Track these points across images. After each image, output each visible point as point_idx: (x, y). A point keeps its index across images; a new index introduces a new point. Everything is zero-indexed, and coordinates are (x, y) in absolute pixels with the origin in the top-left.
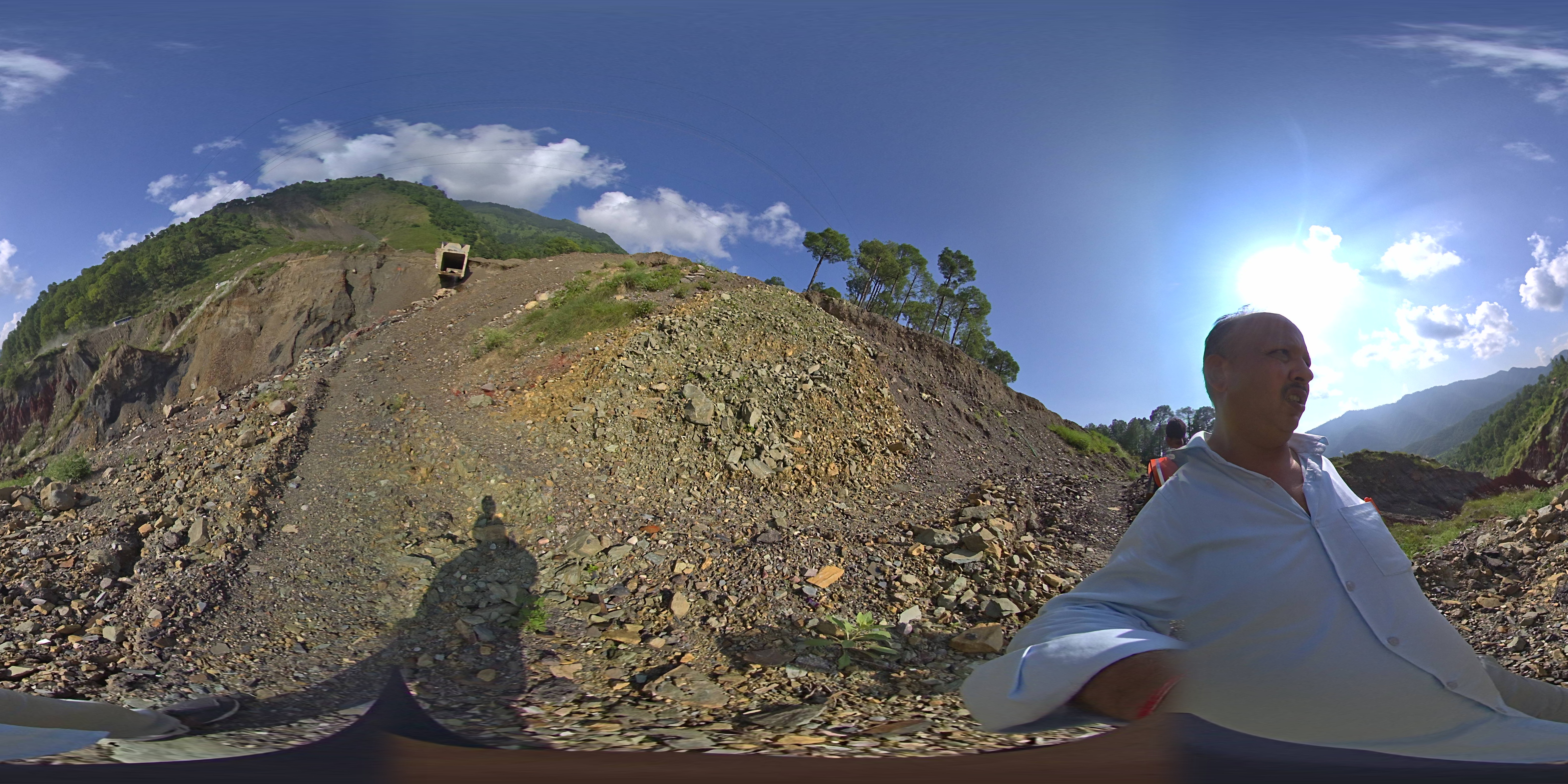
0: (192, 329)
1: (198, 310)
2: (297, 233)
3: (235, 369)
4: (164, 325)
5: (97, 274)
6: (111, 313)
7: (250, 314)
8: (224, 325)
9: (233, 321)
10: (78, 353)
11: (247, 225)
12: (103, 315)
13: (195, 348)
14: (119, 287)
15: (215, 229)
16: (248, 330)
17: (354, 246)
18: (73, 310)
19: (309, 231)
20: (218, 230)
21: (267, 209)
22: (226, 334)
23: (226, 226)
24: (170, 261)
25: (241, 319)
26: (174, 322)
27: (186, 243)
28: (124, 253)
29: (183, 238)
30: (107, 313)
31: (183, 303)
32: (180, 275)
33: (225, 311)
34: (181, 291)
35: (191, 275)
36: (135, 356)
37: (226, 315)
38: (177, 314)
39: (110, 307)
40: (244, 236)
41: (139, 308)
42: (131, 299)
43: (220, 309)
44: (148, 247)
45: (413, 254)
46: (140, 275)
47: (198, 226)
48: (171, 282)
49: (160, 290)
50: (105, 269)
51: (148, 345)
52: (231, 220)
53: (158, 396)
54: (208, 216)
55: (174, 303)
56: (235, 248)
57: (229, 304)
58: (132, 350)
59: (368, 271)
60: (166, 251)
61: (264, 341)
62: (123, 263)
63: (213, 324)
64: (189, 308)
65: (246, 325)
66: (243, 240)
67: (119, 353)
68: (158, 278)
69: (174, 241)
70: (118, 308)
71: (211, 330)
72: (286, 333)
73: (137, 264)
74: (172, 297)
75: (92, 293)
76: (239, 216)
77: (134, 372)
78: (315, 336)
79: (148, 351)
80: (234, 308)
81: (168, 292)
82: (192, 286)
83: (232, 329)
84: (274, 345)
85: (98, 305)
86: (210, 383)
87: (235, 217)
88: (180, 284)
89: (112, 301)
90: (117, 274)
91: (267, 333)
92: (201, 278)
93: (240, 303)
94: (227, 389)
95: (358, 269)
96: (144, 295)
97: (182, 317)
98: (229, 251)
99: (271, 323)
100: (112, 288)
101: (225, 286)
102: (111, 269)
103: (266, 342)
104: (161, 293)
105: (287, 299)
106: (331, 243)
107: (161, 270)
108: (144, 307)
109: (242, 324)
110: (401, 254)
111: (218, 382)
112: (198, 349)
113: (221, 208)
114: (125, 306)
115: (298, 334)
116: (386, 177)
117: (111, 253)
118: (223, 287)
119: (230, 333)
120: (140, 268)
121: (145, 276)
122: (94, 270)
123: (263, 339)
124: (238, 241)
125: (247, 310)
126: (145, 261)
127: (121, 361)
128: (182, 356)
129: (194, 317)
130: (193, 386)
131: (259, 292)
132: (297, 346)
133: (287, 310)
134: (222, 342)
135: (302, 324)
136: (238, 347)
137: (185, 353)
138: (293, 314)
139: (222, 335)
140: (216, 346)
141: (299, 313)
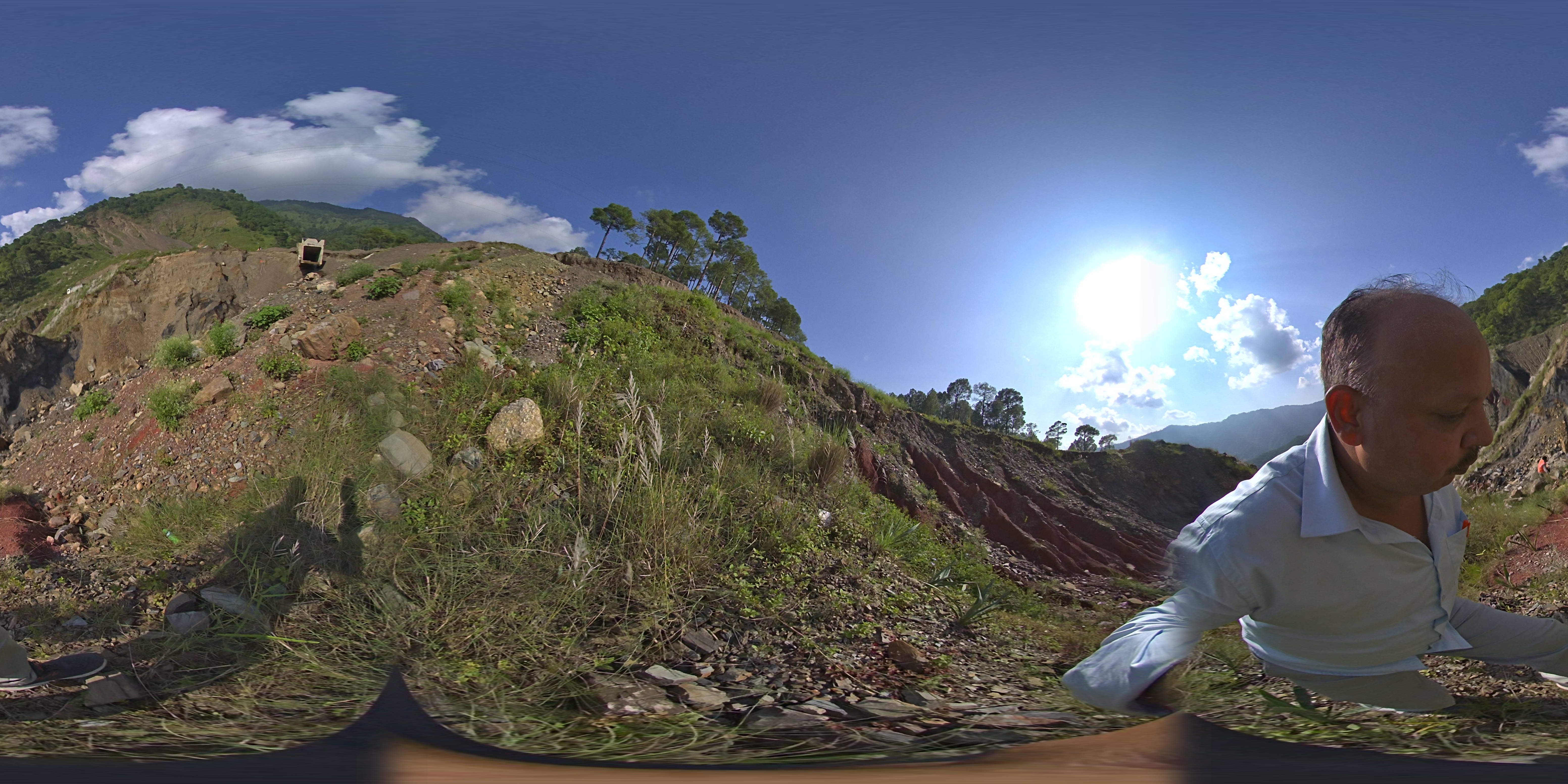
1: (59, 310)
3: (132, 349)
7: (132, 302)
8: (106, 313)
9: (116, 310)
11: (70, 243)
13: (81, 334)
15: (43, 246)
16: (132, 316)
20: (47, 247)
21: (82, 227)
22: (111, 321)
23: (50, 244)
25: (123, 308)
27: (19, 260)
29: (15, 256)
31: (34, 309)
33: (106, 302)
36: (26, 340)
37: (107, 305)
40: (70, 252)
43: (99, 300)
53: (58, 381)
56: (65, 263)
57: (108, 295)
61: (152, 325)
63: (95, 314)
65: (130, 312)
71: (95, 319)
77: (28, 356)
80: (114, 299)
83: (116, 316)
84: (164, 326)
93: (118, 294)
99: (152, 309)
105: (164, 289)
109: (125, 312)
112: (85, 336)
115: (187, 315)
119: (115, 320)
125: (127, 299)
127: (13, 345)
129: (59, 315)
130: (91, 368)
131: (136, 284)
132: (189, 323)
133: (167, 298)
134: (110, 328)
135: (187, 307)
136: (128, 330)
137: (72, 340)
138: (174, 301)
139: (108, 322)
140: (104, 331)
141: (180, 300)
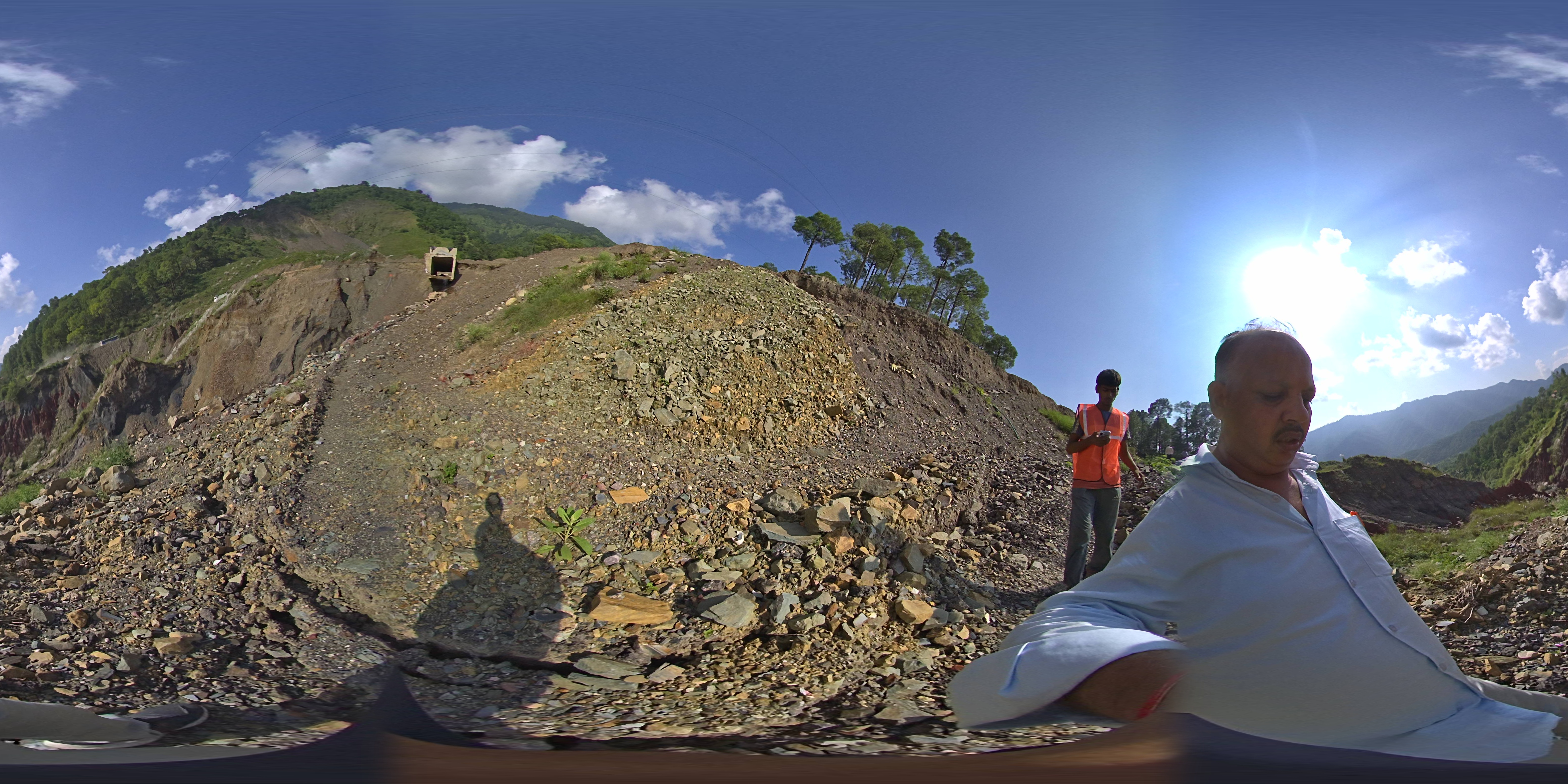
0: (193, 342)
1: (197, 323)
2: (289, 243)
3: (237, 380)
4: (165, 339)
5: (98, 289)
6: (112, 327)
7: (250, 325)
8: (224, 336)
9: (234, 333)
10: (81, 367)
11: (241, 238)
12: (105, 329)
13: (196, 360)
14: (120, 301)
15: (210, 242)
16: (248, 341)
17: (346, 255)
18: (74, 324)
19: (301, 240)
20: (214, 243)
21: (259, 221)
22: (227, 346)
23: (220, 239)
24: (169, 275)
25: (241, 331)
26: (175, 336)
27: (183, 257)
28: (123, 267)
29: (181, 253)
30: (108, 328)
31: (183, 316)
32: (179, 288)
33: (226, 323)
34: (180, 304)
35: (189, 288)
36: (139, 369)
37: (227, 328)
38: (178, 328)
39: (111, 322)
40: (239, 248)
41: (140, 322)
42: (131, 314)
43: (220, 321)
44: (147, 262)
45: (404, 260)
46: (139, 289)
47: (193, 240)
48: (170, 296)
49: (160, 303)
50: (106, 283)
51: (151, 357)
52: (225, 233)
53: (163, 408)
54: (203, 230)
55: (174, 316)
56: (231, 261)
57: (229, 316)
58: (136, 363)
59: (361, 279)
60: (165, 266)
61: (264, 351)
62: (123, 278)
63: (214, 336)
64: (189, 321)
65: (247, 336)
66: (238, 253)
67: (124, 366)
68: (158, 292)
69: (172, 255)
70: (118, 322)
71: (213, 342)
72: (285, 343)
73: (137, 278)
74: (171, 311)
75: (93, 307)
76: (233, 229)
77: (139, 384)
78: (313, 345)
79: (151, 364)
80: (234, 320)
81: (167, 306)
82: (190, 299)
83: (233, 340)
84: (274, 355)
85: (100, 319)
86: (214, 393)
87: (229, 230)
88: (179, 298)
89: (112, 316)
90: (118, 288)
91: (266, 343)
92: (198, 292)
93: (239, 315)
94: (230, 399)
95: (352, 277)
96: (144, 309)
97: (182, 330)
98: (224, 264)
99: (270, 333)
100: (113, 302)
101: (223, 299)
102: (112, 284)
103: (267, 352)
104: (161, 307)
105: (284, 310)
106: (324, 252)
107: (160, 284)
108: (144, 321)
109: (242, 336)
110: (391, 260)
111: (222, 392)
112: (200, 361)
113: (215, 222)
114: (126, 320)
115: (298, 343)
116: (371, 185)
117: (111, 268)
118: (222, 300)
119: (231, 344)
120: (140, 282)
121: (145, 290)
122: (95, 284)
123: (264, 349)
124: (233, 253)
125: (247, 321)
126: (145, 276)
127: (126, 374)
128: (186, 367)
129: (194, 330)
130: (197, 397)
131: (258, 303)
132: (297, 354)
133: (285, 320)
134: (224, 354)
135: (300, 333)
136: (239, 358)
137: (188, 365)
138: (291, 324)
139: (224, 347)
140: (218, 357)
141: (297, 323)
